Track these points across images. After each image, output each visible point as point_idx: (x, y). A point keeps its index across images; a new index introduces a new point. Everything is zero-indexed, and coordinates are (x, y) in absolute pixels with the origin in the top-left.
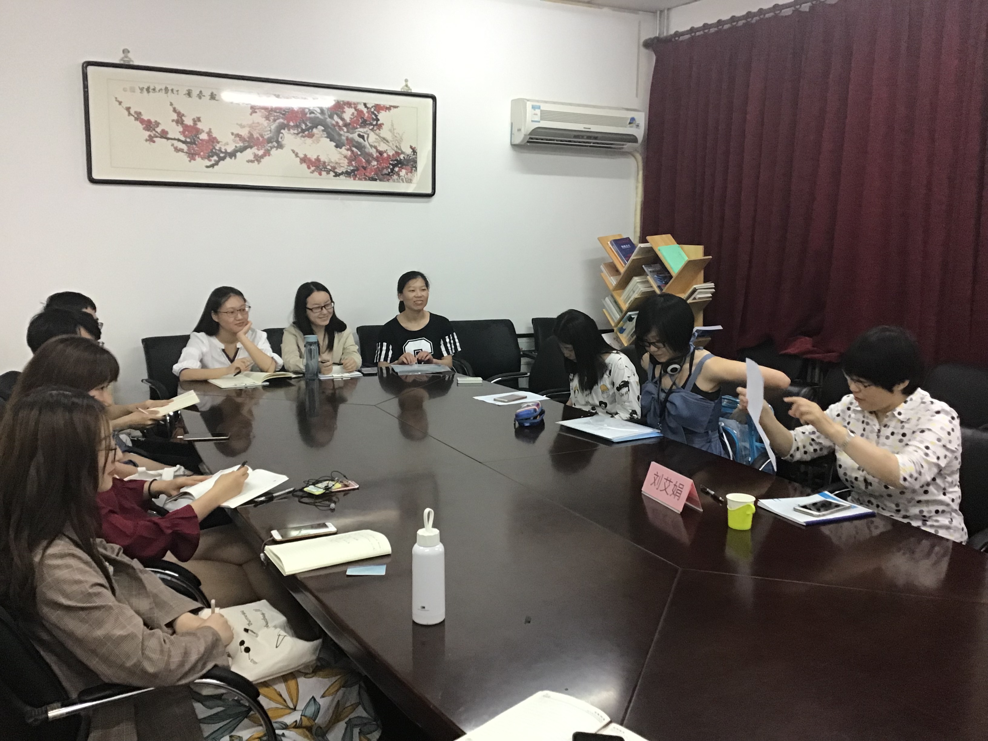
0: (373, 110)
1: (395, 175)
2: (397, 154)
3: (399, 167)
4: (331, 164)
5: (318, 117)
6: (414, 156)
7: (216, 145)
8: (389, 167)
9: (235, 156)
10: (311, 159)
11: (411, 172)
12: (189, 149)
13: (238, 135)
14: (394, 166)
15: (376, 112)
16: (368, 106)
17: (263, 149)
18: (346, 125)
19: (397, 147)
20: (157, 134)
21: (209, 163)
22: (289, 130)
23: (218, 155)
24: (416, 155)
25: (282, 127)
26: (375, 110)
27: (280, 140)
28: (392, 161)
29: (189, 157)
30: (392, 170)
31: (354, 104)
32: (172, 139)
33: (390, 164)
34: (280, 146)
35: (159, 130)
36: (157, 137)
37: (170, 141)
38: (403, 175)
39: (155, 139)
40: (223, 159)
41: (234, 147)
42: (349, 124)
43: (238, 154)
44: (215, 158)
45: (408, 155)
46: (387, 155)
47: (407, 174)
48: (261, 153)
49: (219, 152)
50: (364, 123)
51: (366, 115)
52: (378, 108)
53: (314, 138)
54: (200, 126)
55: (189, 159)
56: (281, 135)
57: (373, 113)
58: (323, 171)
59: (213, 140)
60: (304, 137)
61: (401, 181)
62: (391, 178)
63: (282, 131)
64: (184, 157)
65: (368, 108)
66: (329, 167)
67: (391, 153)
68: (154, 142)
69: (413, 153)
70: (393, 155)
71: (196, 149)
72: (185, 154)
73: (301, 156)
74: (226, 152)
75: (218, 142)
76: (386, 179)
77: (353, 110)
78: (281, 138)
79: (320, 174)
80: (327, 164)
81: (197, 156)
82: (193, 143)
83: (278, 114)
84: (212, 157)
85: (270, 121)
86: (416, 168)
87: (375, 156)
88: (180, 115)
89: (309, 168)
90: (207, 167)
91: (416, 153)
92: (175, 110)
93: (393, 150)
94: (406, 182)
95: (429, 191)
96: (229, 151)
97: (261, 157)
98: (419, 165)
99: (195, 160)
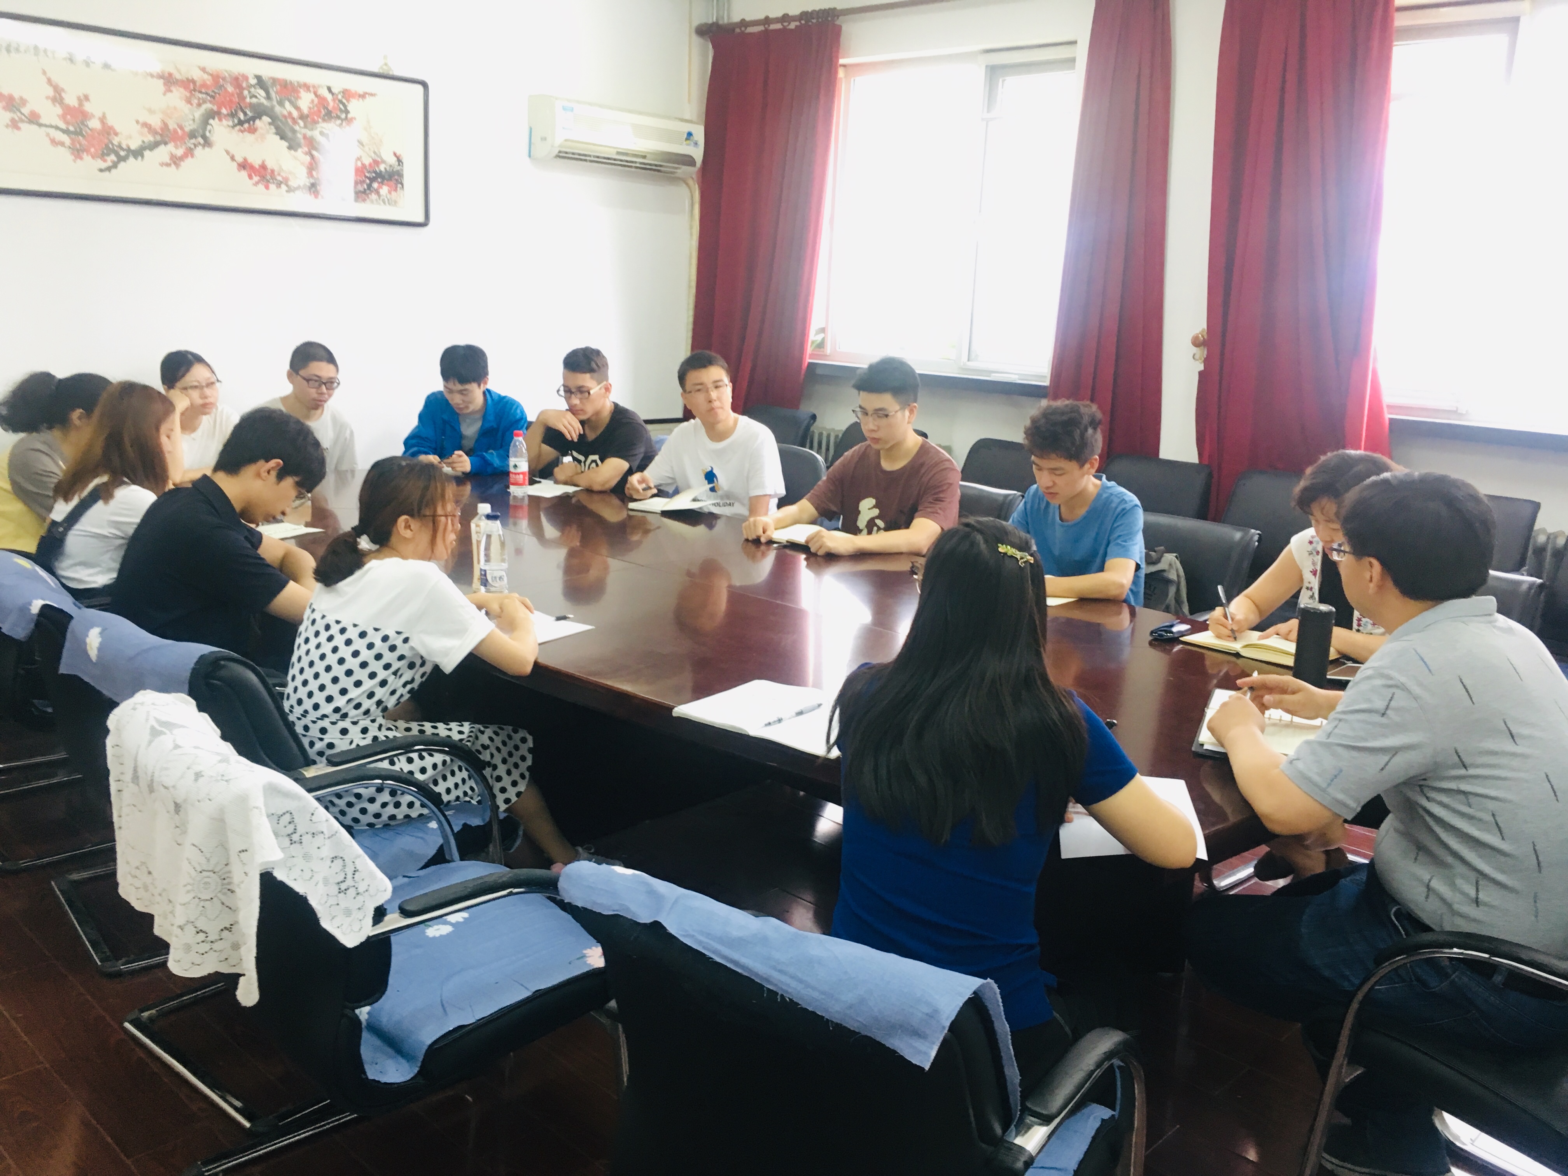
0: (340, 97)
1: (373, 194)
2: (376, 162)
3: (379, 183)
4: (281, 174)
5: (262, 104)
6: (399, 168)
7: (114, 139)
8: (364, 182)
9: (142, 156)
10: (253, 164)
11: (396, 190)
12: (73, 143)
13: (145, 125)
14: (372, 180)
15: (344, 101)
16: (333, 90)
17: (183, 147)
18: (302, 117)
19: (375, 153)
20: (23, 117)
21: (103, 165)
22: (220, 120)
23: (117, 155)
24: (402, 166)
25: (211, 115)
26: (343, 97)
27: (208, 134)
28: (369, 172)
29: (73, 154)
30: (370, 186)
31: (314, 87)
32: (46, 126)
33: (366, 177)
34: (207, 143)
35: (26, 110)
36: (22, 121)
37: (44, 129)
38: (385, 194)
39: (20, 125)
40: (124, 159)
41: (140, 143)
42: (307, 116)
43: (147, 153)
44: (113, 157)
45: (391, 166)
46: (362, 164)
47: (390, 192)
48: (180, 152)
49: (119, 150)
50: (329, 116)
51: (331, 104)
52: (347, 94)
53: (257, 133)
54: (88, 107)
55: (73, 157)
56: (209, 127)
57: (341, 102)
58: (271, 183)
59: (108, 131)
60: (242, 132)
61: (382, 203)
62: (368, 197)
63: (211, 121)
64: (64, 154)
65: (333, 94)
66: (279, 178)
67: (367, 161)
68: (18, 128)
69: (397, 164)
70: (370, 165)
71: (84, 142)
72: (67, 149)
73: (239, 159)
74: (129, 150)
75: (116, 134)
76: (360, 199)
77: (312, 96)
78: (210, 132)
79: (267, 188)
80: (276, 173)
81: (85, 153)
82: (78, 133)
83: (204, 96)
84: (108, 155)
85: (191, 104)
86: (402, 185)
88: (58, 90)
89: (250, 177)
90: (101, 170)
91: (402, 163)
92: (49, 81)
93: (371, 157)
94: (389, 204)
95: (420, 219)
96: (133, 147)
97: (182, 158)
98: (406, 180)
99: (81, 158)
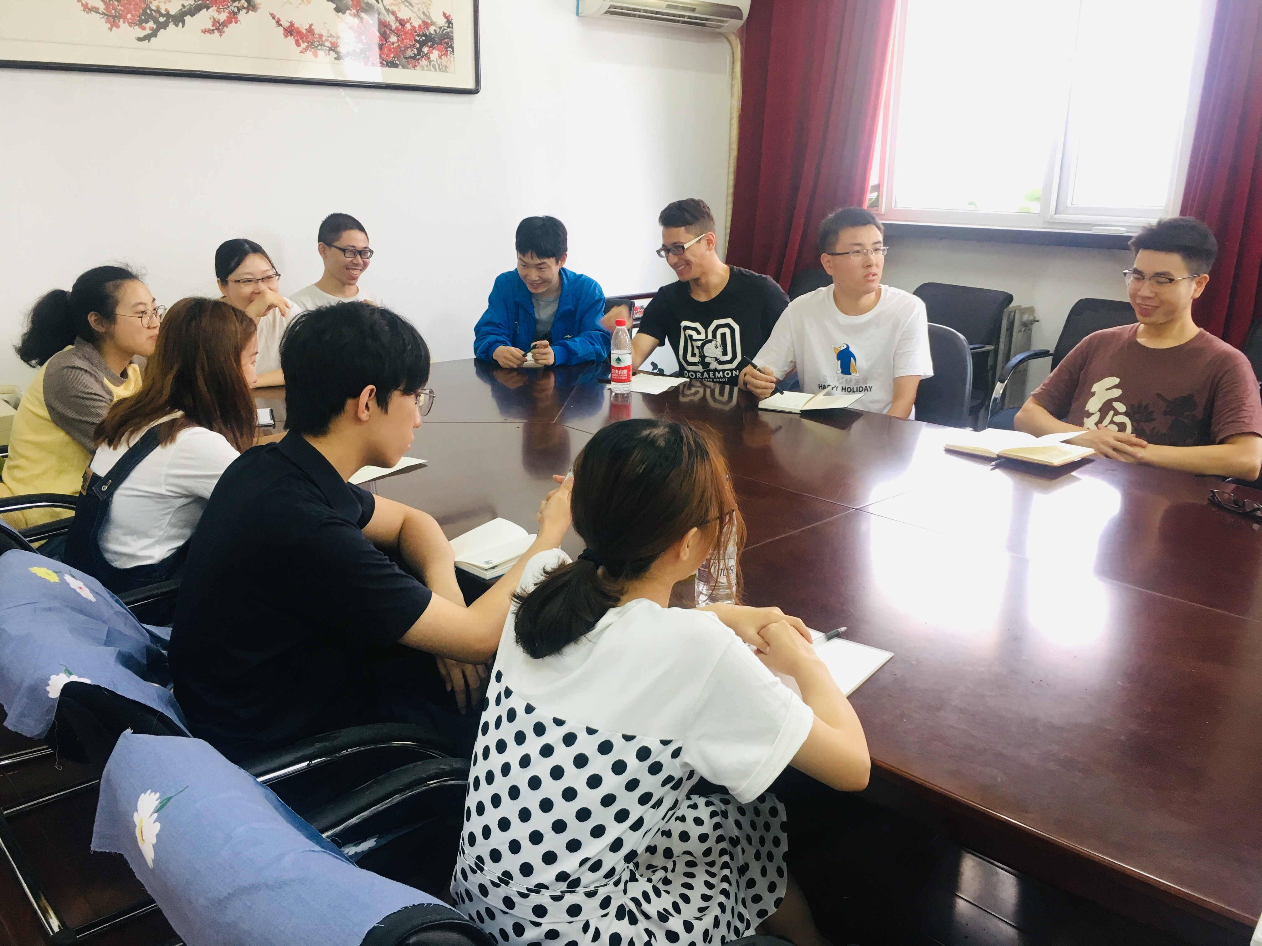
1: (423, 59)
2: (426, 25)
3: (430, 47)
4: (330, 39)
6: (449, 30)
7: (151, 3)
8: (414, 46)
9: (184, 23)
10: (300, 29)
11: (446, 55)
12: (107, 9)
14: (423, 44)
17: (227, 11)
19: (423, 13)
21: (142, 34)
23: (156, 21)
24: (452, 28)
28: (418, 35)
29: (107, 21)
30: (420, 50)
33: (416, 40)
38: (435, 60)
40: (164, 26)
41: (181, 7)
43: (188, 18)
44: (151, 24)
45: (441, 28)
46: (411, 26)
47: (440, 57)
48: (223, 17)
49: (158, 15)
55: (108, 25)
58: (320, 50)
61: (432, 69)
62: (419, 63)
64: (99, 21)
66: (328, 44)
67: (417, 23)
69: (447, 25)
70: (420, 26)
71: (120, 7)
72: (101, 16)
73: (286, 24)
74: (168, 15)
76: (411, 65)
79: (316, 55)
80: (324, 38)
81: (121, 20)
84: (147, 22)
86: (453, 48)
87: (394, 27)
89: (298, 45)
90: (140, 39)
91: (452, 24)
93: (419, 18)
94: (440, 70)
95: (471, 85)
96: (172, 13)
97: (225, 24)
98: (456, 44)
99: (118, 27)
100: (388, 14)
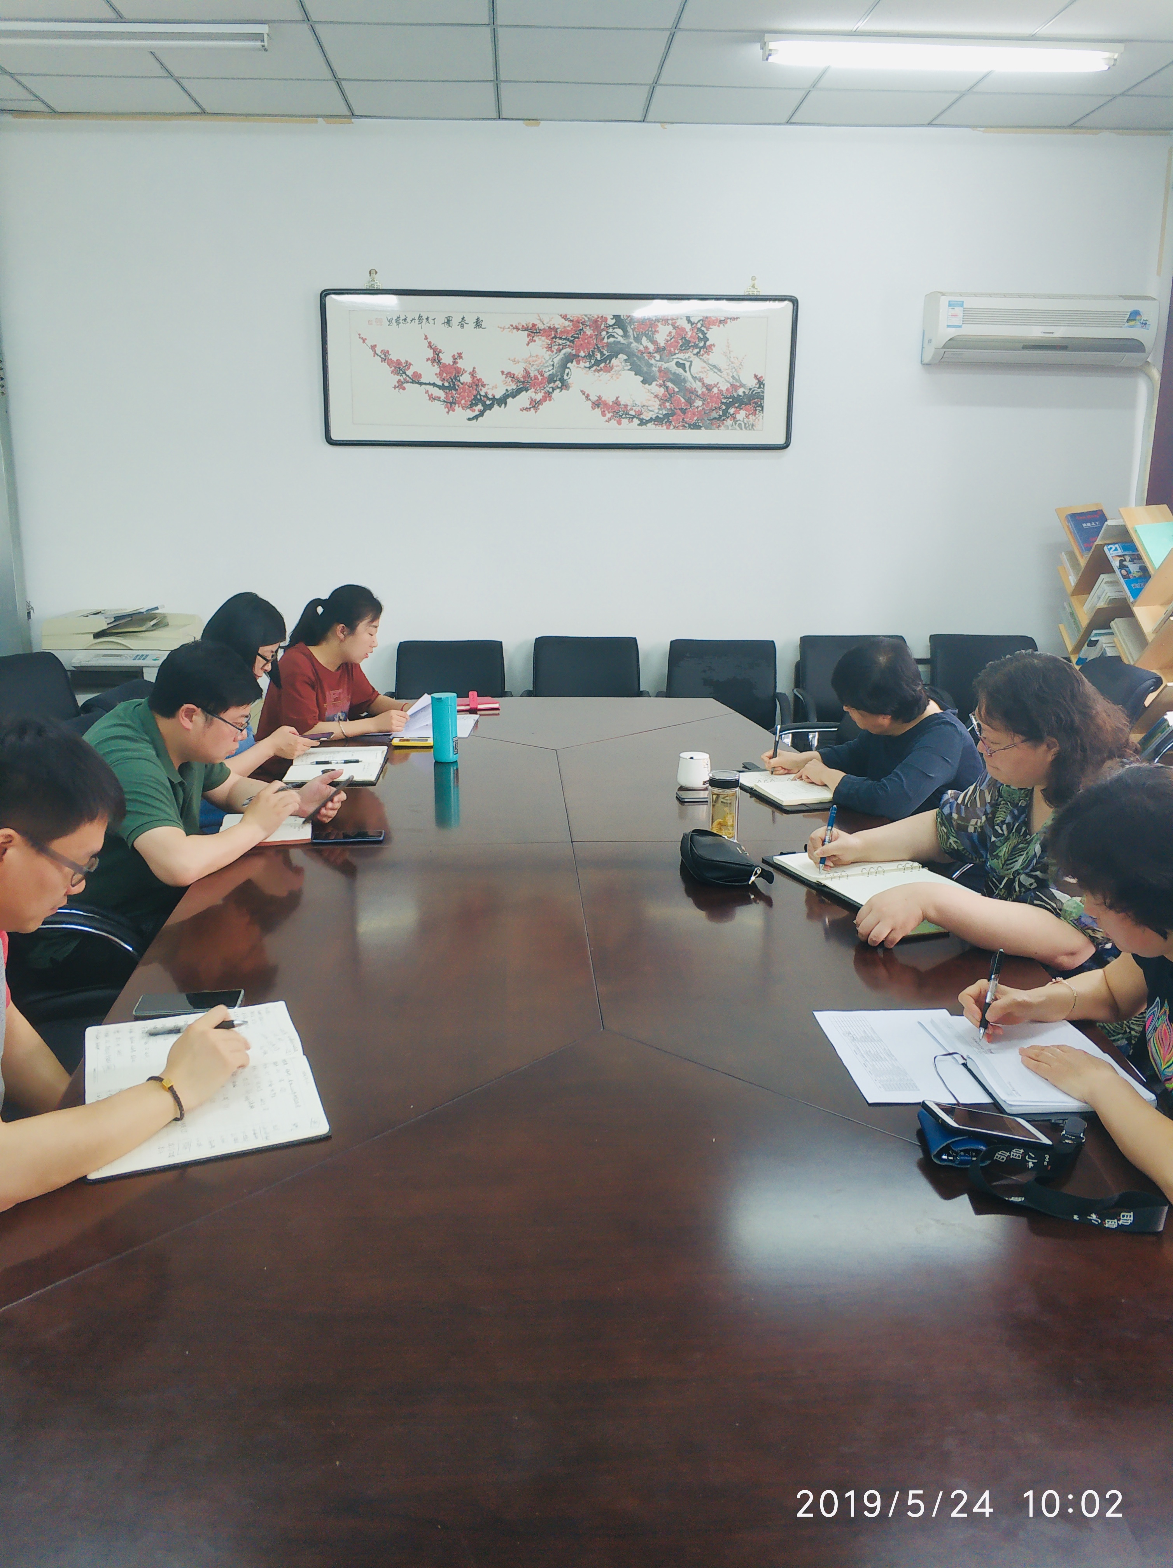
0: (699, 325)
1: (728, 420)
2: (734, 387)
3: (736, 408)
4: (634, 408)
5: (619, 342)
6: (759, 390)
7: (481, 390)
8: (720, 408)
9: (506, 404)
10: (607, 402)
11: (755, 414)
12: (447, 397)
13: (510, 375)
14: (729, 405)
15: (703, 329)
16: (692, 320)
17: (543, 391)
18: (659, 350)
19: (733, 377)
20: (408, 379)
21: (472, 415)
22: (578, 363)
23: (484, 404)
24: (763, 388)
25: (570, 358)
26: (702, 325)
27: (565, 377)
28: (725, 398)
29: (446, 406)
30: (725, 412)
31: (673, 319)
32: (425, 384)
33: (722, 403)
34: (564, 385)
35: (410, 373)
36: (407, 382)
37: (423, 386)
38: (742, 419)
39: (405, 385)
40: (490, 407)
41: (504, 392)
42: (664, 348)
43: (510, 400)
44: (480, 407)
45: (750, 389)
46: (719, 390)
47: (747, 416)
48: (539, 397)
49: (485, 399)
50: (686, 345)
51: (690, 333)
52: (707, 322)
53: (612, 372)
54: (461, 364)
55: (447, 410)
56: (567, 371)
57: (699, 330)
58: (624, 418)
59: (477, 383)
60: (599, 371)
61: (738, 428)
62: (723, 424)
63: (569, 365)
64: (440, 407)
65: (692, 324)
66: (632, 413)
67: (724, 387)
68: (404, 389)
69: (757, 386)
70: (727, 390)
71: (457, 395)
72: (442, 403)
73: (594, 398)
74: (494, 399)
75: (484, 386)
76: (715, 426)
77: (670, 328)
78: (568, 374)
79: (619, 423)
80: (629, 408)
81: (457, 405)
82: (452, 387)
83: (564, 341)
84: (476, 405)
85: (553, 352)
86: (762, 408)
87: (700, 392)
88: (437, 352)
89: (604, 414)
90: (469, 419)
91: (764, 385)
92: (430, 345)
93: (728, 382)
94: (746, 428)
95: (781, 441)
96: (497, 397)
97: (540, 403)
98: (766, 403)
99: (454, 410)
100: (695, 382)
